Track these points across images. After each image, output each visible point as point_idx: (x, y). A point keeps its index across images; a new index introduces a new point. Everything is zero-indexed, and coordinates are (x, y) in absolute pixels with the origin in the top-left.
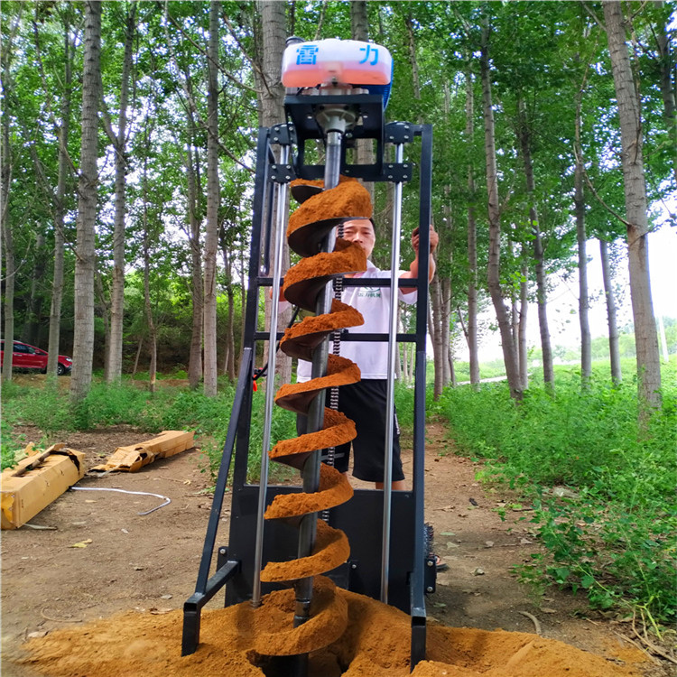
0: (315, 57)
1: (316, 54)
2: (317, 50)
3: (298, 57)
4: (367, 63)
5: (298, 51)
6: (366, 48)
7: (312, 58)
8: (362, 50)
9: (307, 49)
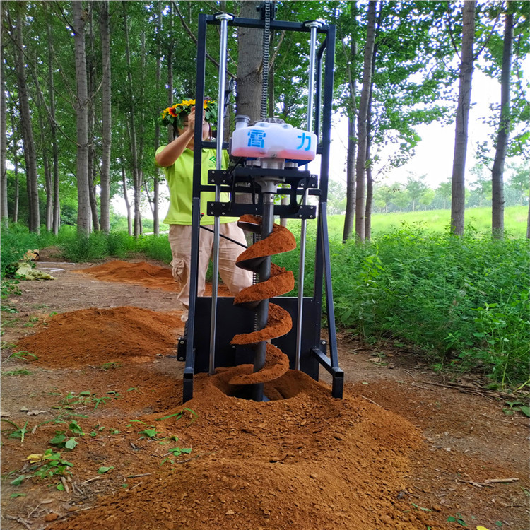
0: (263, 141)
1: (263, 138)
2: (264, 136)
3: (250, 140)
4: (303, 149)
5: (249, 134)
6: (302, 135)
7: (261, 142)
8: (299, 137)
9: (257, 134)
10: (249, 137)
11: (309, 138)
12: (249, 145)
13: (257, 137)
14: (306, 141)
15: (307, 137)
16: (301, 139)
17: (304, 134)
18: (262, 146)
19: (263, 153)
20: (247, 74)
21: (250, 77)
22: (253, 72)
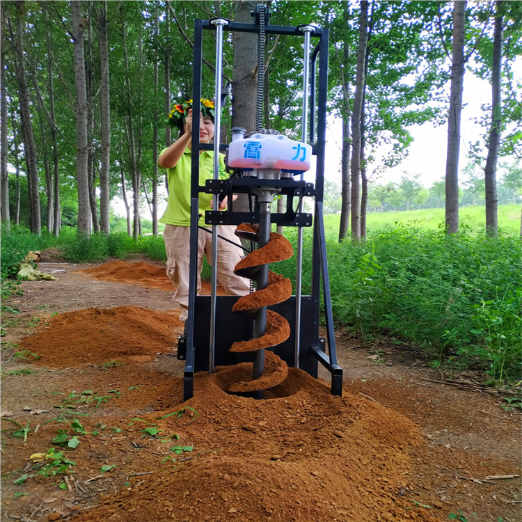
0: (259, 152)
1: (259, 150)
2: (260, 147)
3: (246, 151)
4: (298, 159)
5: (245, 146)
6: (297, 146)
7: (256, 153)
8: (294, 148)
9: (253, 145)
10: (246, 148)
11: (304, 149)
12: (245, 156)
13: (253, 149)
14: (301, 151)
15: (302, 148)
16: (296, 150)
17: (299, 145)
18: (258, 157)
19: (260, 165)
20: (242, 77)
21: (245, 80)
22: (249, 75)
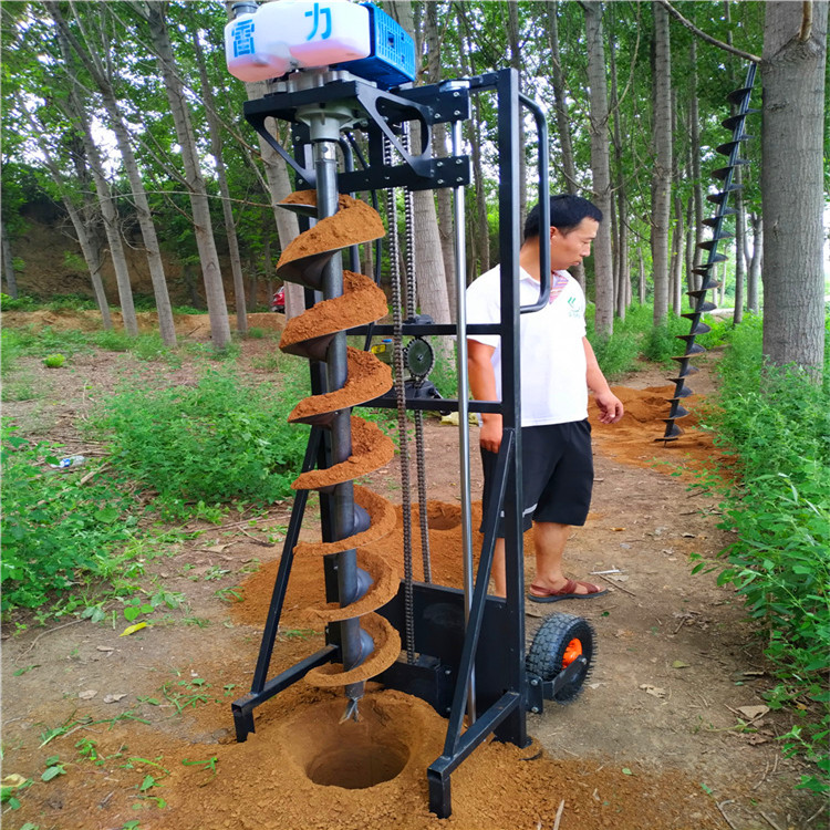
0: (252, 39)
1: (252, 35)
2: (253, 30)
3: (235, 44)
4: (318, 38)
6: (312, 9)
7: (249, 43)
8: (308, 14)
9: (242, 28)
10: (234, 39)
12: (236, 55)
13: (243, 37)
14: (322, 18)
15: (322, 11)
16: (312, 18)
18: (253, 50)
20: (778, 48)
21: (784, 53)
22: (791, 41)
